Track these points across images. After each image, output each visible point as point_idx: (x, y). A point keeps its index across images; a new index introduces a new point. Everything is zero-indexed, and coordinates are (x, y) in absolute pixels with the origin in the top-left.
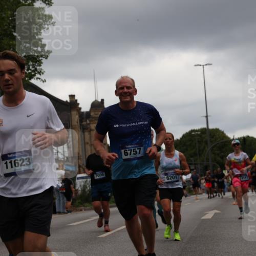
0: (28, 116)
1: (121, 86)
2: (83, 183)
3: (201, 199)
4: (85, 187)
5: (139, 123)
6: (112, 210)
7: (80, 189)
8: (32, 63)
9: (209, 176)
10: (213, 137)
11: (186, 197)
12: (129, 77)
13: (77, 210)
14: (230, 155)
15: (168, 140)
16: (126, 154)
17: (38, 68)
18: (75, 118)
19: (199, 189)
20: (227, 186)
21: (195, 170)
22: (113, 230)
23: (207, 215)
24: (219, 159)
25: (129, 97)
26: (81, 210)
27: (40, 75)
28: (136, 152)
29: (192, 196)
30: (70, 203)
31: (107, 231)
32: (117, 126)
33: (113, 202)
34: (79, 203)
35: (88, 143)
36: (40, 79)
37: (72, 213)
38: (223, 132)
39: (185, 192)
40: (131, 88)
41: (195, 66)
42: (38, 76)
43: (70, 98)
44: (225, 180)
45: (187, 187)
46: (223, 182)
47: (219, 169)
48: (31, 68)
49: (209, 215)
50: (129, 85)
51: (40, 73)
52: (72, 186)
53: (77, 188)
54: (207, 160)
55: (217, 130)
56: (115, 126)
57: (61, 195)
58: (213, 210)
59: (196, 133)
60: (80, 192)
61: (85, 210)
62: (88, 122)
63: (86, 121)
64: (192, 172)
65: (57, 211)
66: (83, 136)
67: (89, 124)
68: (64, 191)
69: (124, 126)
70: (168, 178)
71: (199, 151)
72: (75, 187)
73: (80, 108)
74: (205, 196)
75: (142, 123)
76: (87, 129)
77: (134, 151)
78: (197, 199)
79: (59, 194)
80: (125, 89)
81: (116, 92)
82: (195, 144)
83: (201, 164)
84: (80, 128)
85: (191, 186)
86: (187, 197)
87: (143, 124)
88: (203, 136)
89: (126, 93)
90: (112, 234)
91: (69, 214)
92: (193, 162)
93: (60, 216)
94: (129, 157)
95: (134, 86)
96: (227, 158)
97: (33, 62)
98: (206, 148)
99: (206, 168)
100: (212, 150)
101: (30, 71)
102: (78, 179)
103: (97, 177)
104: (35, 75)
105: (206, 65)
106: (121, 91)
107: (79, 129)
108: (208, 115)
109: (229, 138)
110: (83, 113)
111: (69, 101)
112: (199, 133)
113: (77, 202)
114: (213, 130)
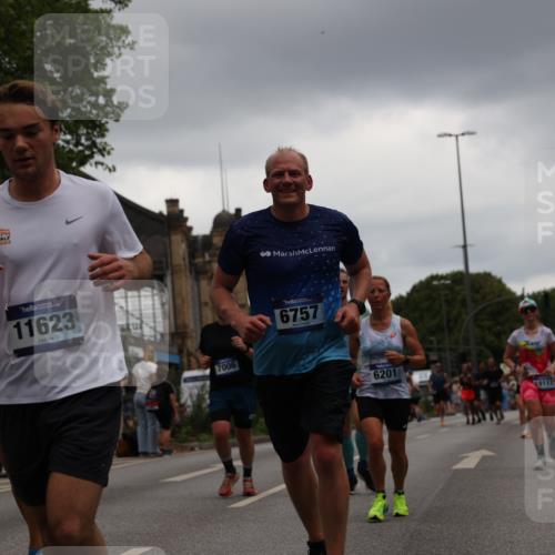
0: (68, 223)
1: (276, 170)
2: (196, 391)
3: (451, 426)
4: (200, 398)
5: (315, 250)
6: (258, 448)
7: (189, 403)
8: (85, 131)
9: (469, 375)
10: (478, 292)
11: (420, 420)
12: (294, 151)
13: (183, 449)
14: (515, 333)
15: (377, 294)
16: (285, 319)
17: (98, 141)
18: (180, 249)
19: (449, 403)
20: (508, 398)
21: (438, 364)
22: (261, 492)
23: (466, 460)
24: (490, 338)
25: (294, 194)
26: (192, 449)
27: (103, 155)
28: (307, 313)
29: (433, 420)
30: (167, 434)
31: (248, 494)
32: (268, 254)
33: (262, 431)
34: (187, 433)
35: (206, 304)
36: (102, 164)
37: (173, 455)
38: (500, 281)
39: (417, 410)
40: (299, 174)
41: (440, 136)
42: (98, 157)
43: (168, 207)
44: (504, 385)
45: (423, 399)
46: (500, 388)
47: (491, 360)
48: (83, 140)
49: (471, 461)
50: (294, 167)
51: (102, 151)
52: (173, 397)
53: (183, 401)
54: (467, 341)
55: (487, 277)
56: (263, 254)
57: (148, 415)
58: (477, 449)
59: (442, 282)
60: (189, 410)
61: (201, 448)
62: (207, 257)
63: (203, 256)
64: (433, 366)
65: (141, 449)
66: (196, 288)
67: (210, 262)
68: (157, 407)
69: (283, 255)
70: (376, 376)
71: (449, 321)
72: (178, 399)
73: (190, 229)
74: (460, 418)
75: (323, 249)
76: (205, 272)
77: (302, 313)
78: (443, 426)
79: (145, 415)
80: (287, 176)
81: (266, 183)
82: (441, 306)
83: (451, 349)
84: (191, 272)
85: (431, 398)
86: (423, 422)
87: (326, 252)
88: (457, 288)
89: (288, 185)
90: (260, 500)
91: (167, 457)
92: (435, 346)
93: (148, 460)
94: (290, 325)
95: (306, 171)
96: (509, 341)
97: (87, 128)
98: (464, 316)
99: (464, 358)
100: (476, 318)
101: (81, 148)
102: (186, 380)
103: (220, 372)
104: (91, 156)
105: (463, 134)
106: (277, 181)
107: (188, 274)
108: (468, 242)
109: (513, 294)
110: (196, 238)
111: (165, 213)
112: (448, 282)
113: (184, 430)
114: (478, 275)
